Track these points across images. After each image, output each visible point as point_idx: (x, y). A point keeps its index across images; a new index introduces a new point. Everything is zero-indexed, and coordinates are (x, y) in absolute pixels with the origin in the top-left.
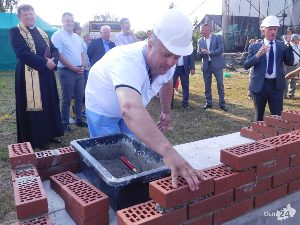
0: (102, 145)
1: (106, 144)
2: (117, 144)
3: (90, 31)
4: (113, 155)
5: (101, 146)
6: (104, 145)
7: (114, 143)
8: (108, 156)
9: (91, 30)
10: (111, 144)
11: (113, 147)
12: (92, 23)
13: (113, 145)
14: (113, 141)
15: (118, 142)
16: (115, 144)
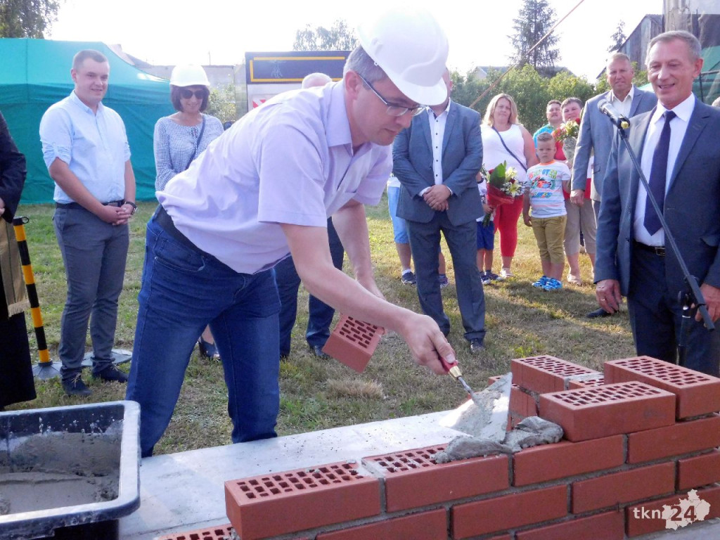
0: (58, 433)
1: (72, 430)
2: (106, 433)
3: (249, 82)
4: (93, 463)
5: (56, 436)
6: (66, 433)
7: (96, 430)
8: (78, 465)
9: (252, 80)
10: (86, 432)
11: (94, 441)
12: (255, 59)
13: (95, 434)
14: (92, 425)
15: (109, 428)
16: (99, 431)
